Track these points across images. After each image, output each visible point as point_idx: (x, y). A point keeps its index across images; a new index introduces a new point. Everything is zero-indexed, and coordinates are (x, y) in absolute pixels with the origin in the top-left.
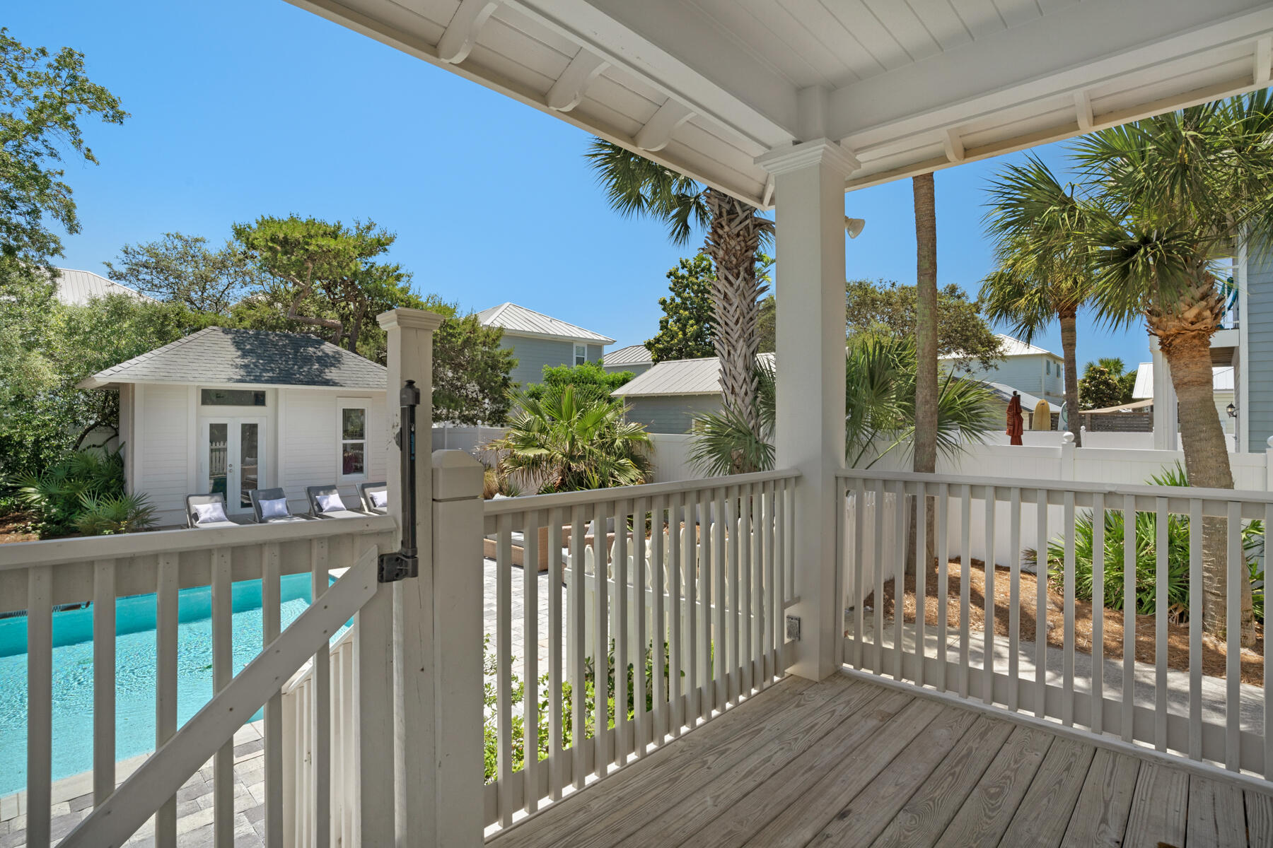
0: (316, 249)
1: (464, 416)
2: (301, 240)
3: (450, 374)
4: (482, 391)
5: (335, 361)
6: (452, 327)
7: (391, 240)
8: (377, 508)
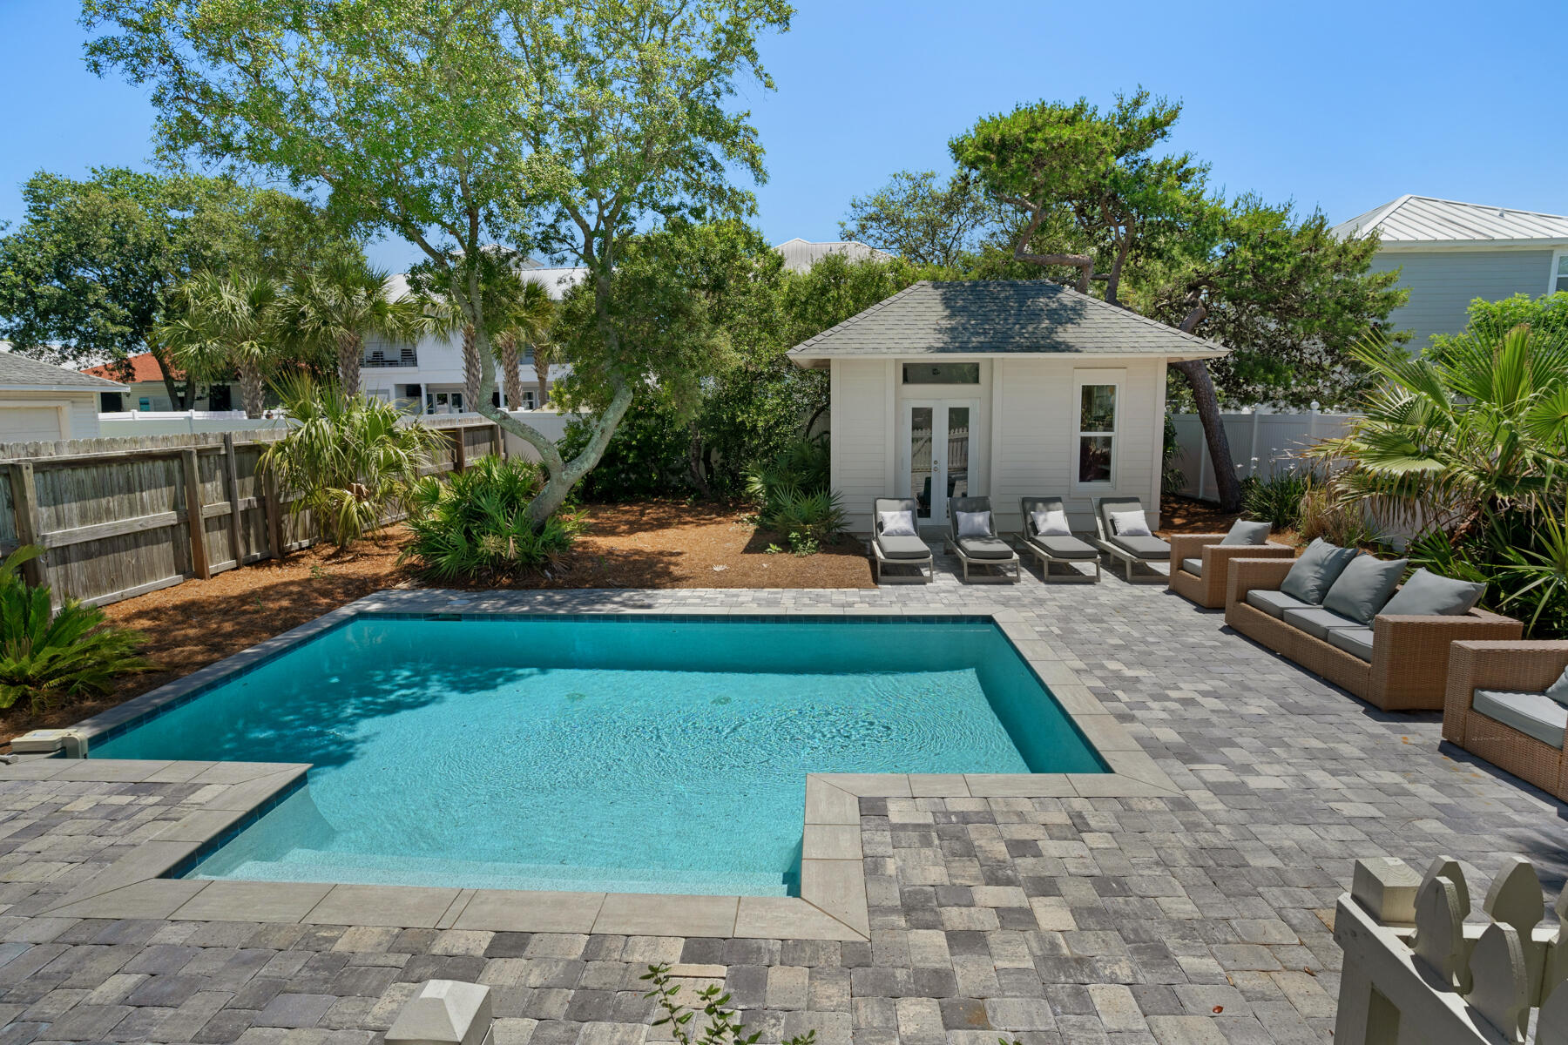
0: (1042, 145)
1: (1293, 394)
2: (1022, 137)
3: (1273, 326)
4: (1329, 352)
5: (1075, 314)
6: (1274, 245)
7: (1174, 115)
8: (1118, 537)
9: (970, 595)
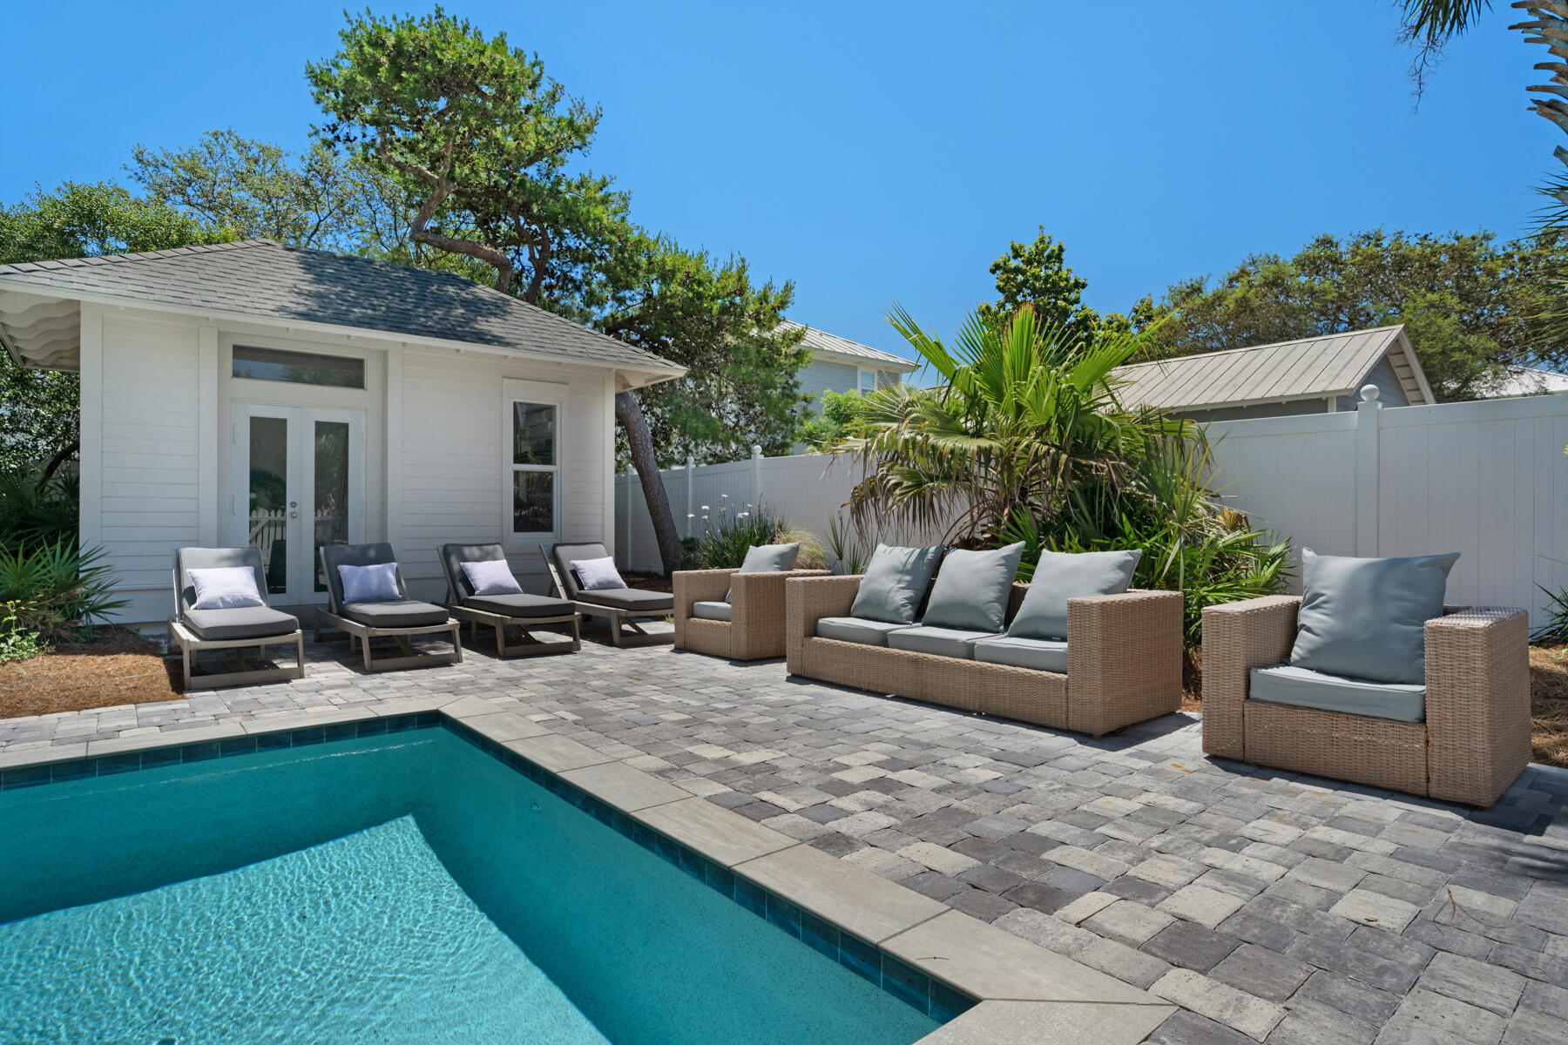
5: (497, 309)
6: (700, 283)
7: (594, 122)
8: (586, 591)
9: (384, 687)
